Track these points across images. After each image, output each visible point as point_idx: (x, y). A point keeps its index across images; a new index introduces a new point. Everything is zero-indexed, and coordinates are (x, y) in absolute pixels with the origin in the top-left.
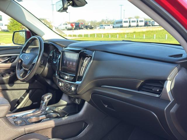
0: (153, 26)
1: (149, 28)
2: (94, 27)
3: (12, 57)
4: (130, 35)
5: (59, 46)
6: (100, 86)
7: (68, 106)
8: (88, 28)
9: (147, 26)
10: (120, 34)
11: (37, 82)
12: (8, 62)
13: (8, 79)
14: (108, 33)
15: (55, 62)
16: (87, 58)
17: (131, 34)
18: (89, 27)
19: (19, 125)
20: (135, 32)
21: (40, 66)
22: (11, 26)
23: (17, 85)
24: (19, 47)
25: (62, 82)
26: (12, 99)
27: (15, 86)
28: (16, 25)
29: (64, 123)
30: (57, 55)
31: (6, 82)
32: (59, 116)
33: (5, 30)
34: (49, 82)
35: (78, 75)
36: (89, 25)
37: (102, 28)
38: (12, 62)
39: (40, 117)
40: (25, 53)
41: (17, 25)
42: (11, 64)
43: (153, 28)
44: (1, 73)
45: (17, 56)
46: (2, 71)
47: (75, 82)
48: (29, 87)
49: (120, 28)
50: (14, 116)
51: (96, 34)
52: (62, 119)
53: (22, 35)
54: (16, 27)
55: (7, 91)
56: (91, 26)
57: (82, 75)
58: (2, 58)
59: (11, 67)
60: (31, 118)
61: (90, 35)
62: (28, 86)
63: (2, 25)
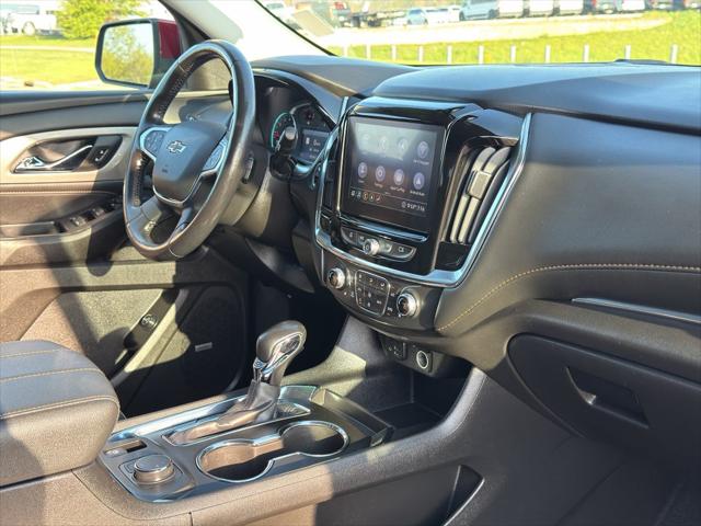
0: (615, 11)
1: (602, 20)
2: (388, 18)
3: (98, 144)
4: (526, 47)
5: (320, 88)
6: (568, 301)
7: (370, 379)
8: (362, 24)
9: (594, 14)
10: (489, 45)
11: (208, 254)
12: (84, 164)
13: (86, 244)
14: (441, 44)
15: (304, 170)
16: (489, 150)
17: (531, 45)
18: (365, 21)
19: (159, 492)
20: (545, 37)
21: (239, 191)
22: (70, 17)
23: (124, 267)
24: (128, 96)
25: (347, 266)
26: (102, 329)
27: (117, 273)
28: (89, 10)
29: (375, 479)
30: (306, 132)
31: (74, 254)
32: (345, 437)
33: (48, 31)
34: (268, 259)
35: (443, 239)
36: (365, 9)
37: (418, 23)
38: (100, 165)
39: (256, 442)
40: (161, 123)
41: (92, 13)
42: (96, 172)
43: (616, 20)
44: (54, 212)
45: (120, 138)
46: (56, 205)
47: (425, 272)
48: (174, 277)
49: (489, 19)
50: (130, 437)
51: (394, 48)
52: (365, 460)
53: (115, 50)
54: (91, 21)
55: (82, 296)
56: (375, 15)
57: (461, 238)
58: (55, 145)
59: (95, 188)
60: (215, 446)
61: (372, 48)
62: (174, 273)
63: (38, 13)
